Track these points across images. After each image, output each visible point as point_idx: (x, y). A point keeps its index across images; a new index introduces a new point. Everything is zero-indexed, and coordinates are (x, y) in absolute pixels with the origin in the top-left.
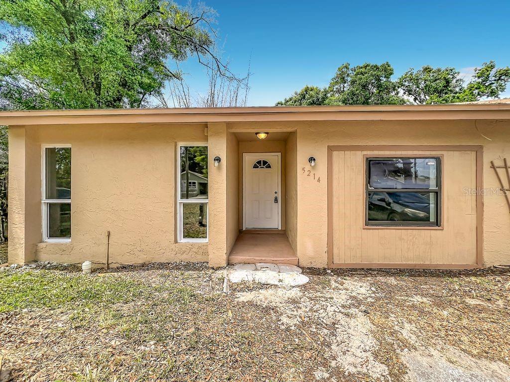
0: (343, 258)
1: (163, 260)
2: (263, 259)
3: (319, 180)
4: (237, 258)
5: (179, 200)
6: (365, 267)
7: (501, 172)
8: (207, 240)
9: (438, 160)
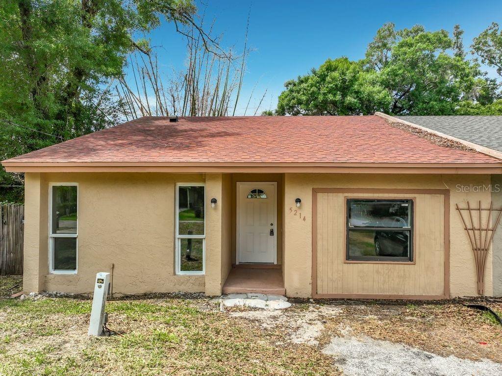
0: (326, 288)
1: (163, 291)
2: (255, 289)
3: (304, 219)
4: (231, 289)
5: (178, 236)
6: (346, 298)
7: (465, 213)
8: (203, 273)
9: (411, 202)
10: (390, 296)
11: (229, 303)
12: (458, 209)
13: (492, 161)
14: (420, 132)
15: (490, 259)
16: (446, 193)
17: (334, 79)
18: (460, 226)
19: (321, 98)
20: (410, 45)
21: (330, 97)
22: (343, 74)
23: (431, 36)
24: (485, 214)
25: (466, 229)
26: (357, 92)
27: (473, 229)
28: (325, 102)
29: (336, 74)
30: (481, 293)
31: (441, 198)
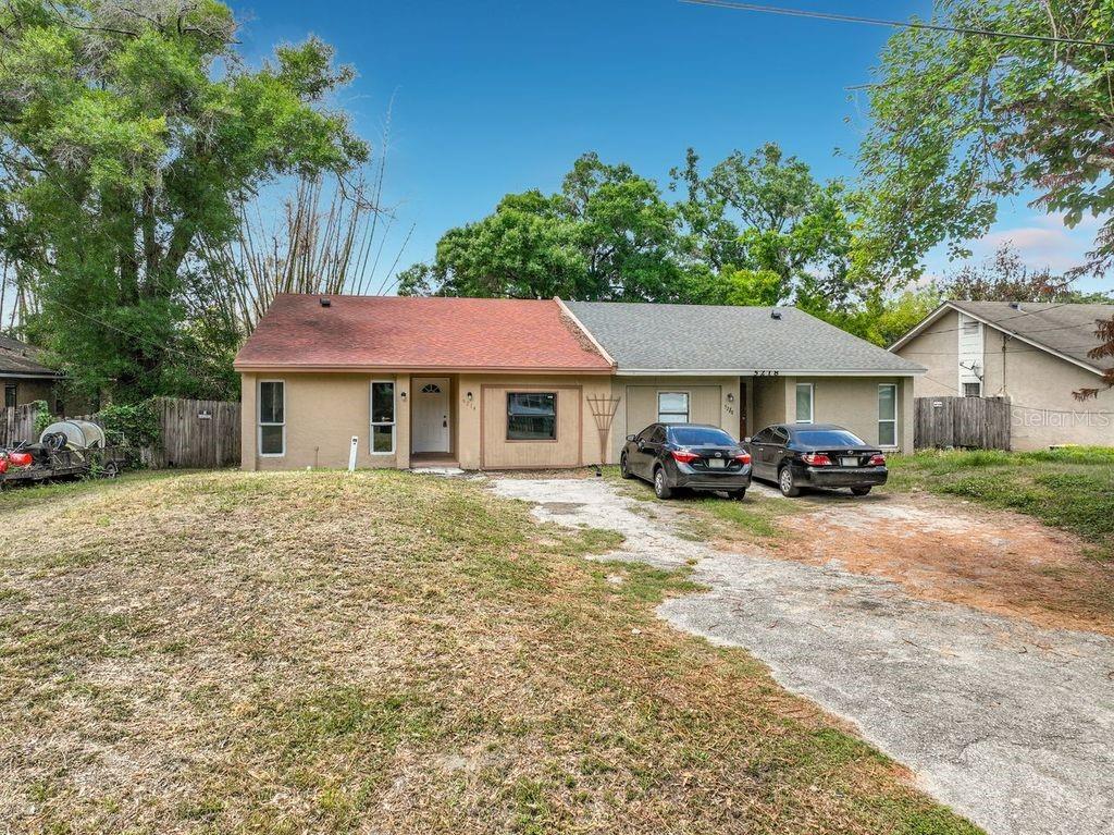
0: (491, 462)
2: (436, 464)
3: (475, 409)
5: (371, 423)
6: (506, 468)
7: (593, 403)
8: (393, 453)
9: (554, 395)
10: (539, 466)
11: (418, 471)
12: (588, 400)
13: (605, 365)
15: (610, 436)
16: (580, 388)
18: (591, 413)
19: (495, 262)
21: (508, 262)
22: (526, 230)
24: (607, 404)
25: (594, 415)
26: (542, 257)
27: (599, 415)
28: (501, 268)
29: (514, 232)
30: (604, 461)
31: (577, 392)
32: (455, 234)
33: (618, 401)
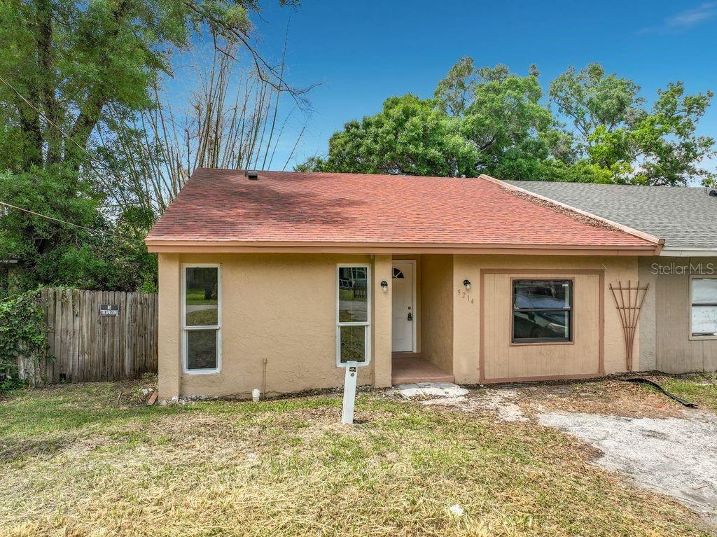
0: (492, 374)
1: (325, 385)
2: (421, 378)
3: (472, 302)
4: (400, 379)
5: (338, 323)
6: (512, 381)
7: (617, 293)
8: (367, 363)
9: (571, 282)
10: (552, 377)
11: (408, 392)
12: (611, 288)
13: (644, 243)
14: (552, 206)
15: (637, 336)
16: (601, 274)
17: (415, 126)
18: (614, 305)
19: (399, 149)
20: (497, 91)
21: (412, 148)
23: (521, 82)
24: (633, 292)
25: (618, 308)
27: (624, 308)
29: (416, 120)
30: (630, 368)
31: (597, 278)
32: (352, 126)
33: (646, 289)
